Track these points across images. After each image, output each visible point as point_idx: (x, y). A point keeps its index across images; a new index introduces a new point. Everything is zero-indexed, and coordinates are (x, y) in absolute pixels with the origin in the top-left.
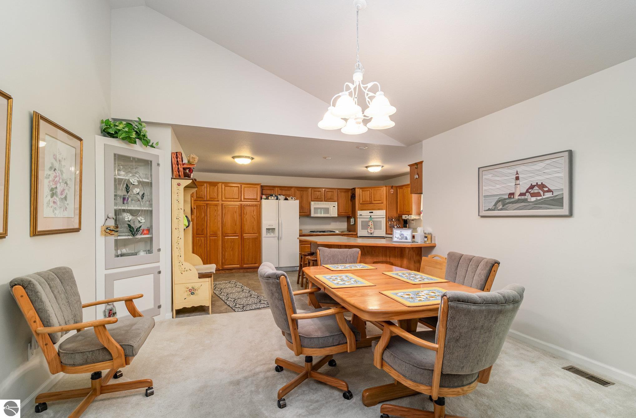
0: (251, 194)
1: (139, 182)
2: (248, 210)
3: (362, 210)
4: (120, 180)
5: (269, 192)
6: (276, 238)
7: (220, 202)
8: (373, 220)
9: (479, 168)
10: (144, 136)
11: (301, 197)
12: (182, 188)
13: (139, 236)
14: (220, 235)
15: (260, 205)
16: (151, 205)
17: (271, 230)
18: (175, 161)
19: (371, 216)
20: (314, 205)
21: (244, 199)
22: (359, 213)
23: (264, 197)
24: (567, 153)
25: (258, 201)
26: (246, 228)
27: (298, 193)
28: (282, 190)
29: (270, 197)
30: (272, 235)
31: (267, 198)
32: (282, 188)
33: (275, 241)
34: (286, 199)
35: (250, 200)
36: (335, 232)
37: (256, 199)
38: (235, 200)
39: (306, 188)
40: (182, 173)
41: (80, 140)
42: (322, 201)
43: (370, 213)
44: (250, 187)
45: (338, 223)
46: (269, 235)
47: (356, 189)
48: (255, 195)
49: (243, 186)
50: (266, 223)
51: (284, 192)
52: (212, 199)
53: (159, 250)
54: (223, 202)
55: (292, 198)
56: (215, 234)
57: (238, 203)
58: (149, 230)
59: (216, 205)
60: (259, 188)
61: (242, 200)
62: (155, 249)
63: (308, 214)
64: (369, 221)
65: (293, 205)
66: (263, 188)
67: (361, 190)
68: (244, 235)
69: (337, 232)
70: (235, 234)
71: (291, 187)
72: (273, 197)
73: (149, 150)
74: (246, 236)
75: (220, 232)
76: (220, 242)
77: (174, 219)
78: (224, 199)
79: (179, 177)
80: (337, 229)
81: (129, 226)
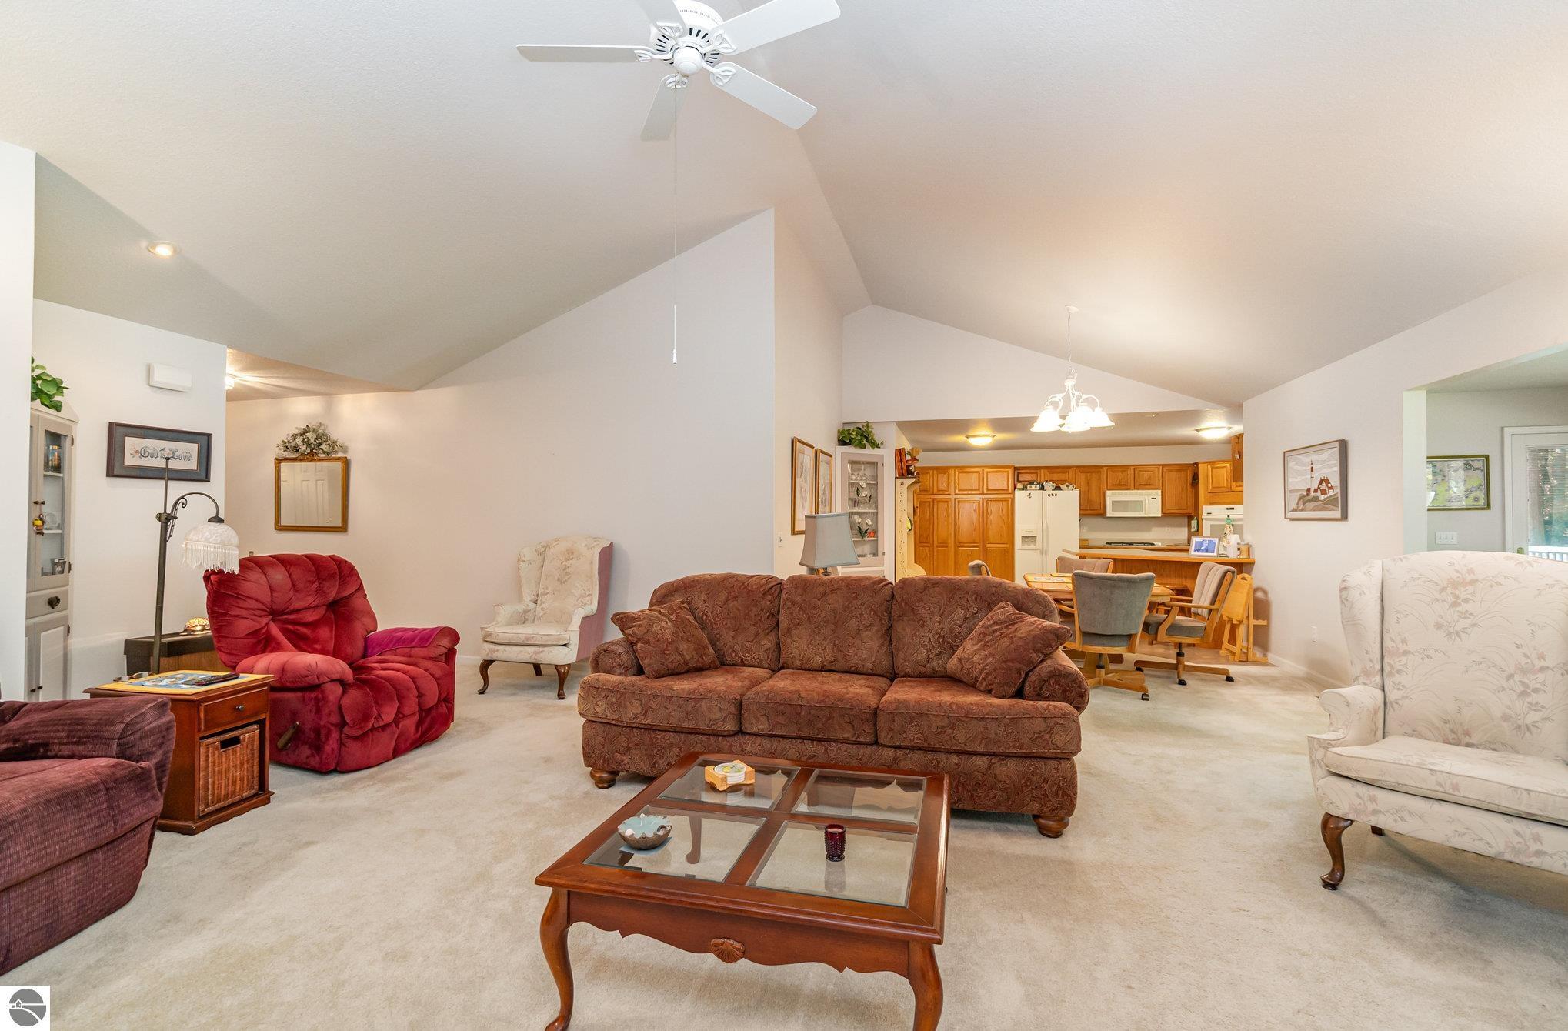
0: (999, 481)
1: (867, 484)
2: (993, 508)
3: (1212, 504)
4: (853, 484)
5: (1028, 477)
6: (1039, 552)
7: (953, 497)
8: (1234, 523)
9: (1284, 453)
10: (872, 439)
11: (1088, 483)
12: (905, 487)
13: (866, 539)
14: (953, 543)
15: (1013, 499)
16: (877, 508)
17: (1030, 538)
18: (898, 459)
19: (1229, 516)
20: (1111, 496)
21: (988, 490)
22: (1206, 509)
23: (1019, 486)
24: (1337, 444)
25: (1010, 492)
26: (992, 534)
27: (1082, 478)
28: (1053, 473)
29: (1029, 486)
30: (1032, 546)
31: (1025, 488)
32: (1051, 469)
33: (1037, 556)
34: (1057, 488)
35: (997, 492)
36: (1153, 544)
37: (1007, 490)
38: (973, 492)
39: (1097, 469)
40: (905, 471)
41: (831, 456)
42: (1129, 489)
43: (1228, 509)
44: (997, 472)
45: (1166, 528)
46: (1026, 547)
47: (1200, 465)
48: (1006, 484)
49: (985, 471)
50: (1021, 528)
51: (1055, 477)
52: (941, 492)
53: (884, 553)
54: (956, 496)
55: (1067, 486)
56: (945, 544)
57: (979, 497)
58: (875, 533)
59: (947, 501)
60: (1011, 471)
61: (985, 491)
62: (880, 553)
63: (1101, 512)
64: (1225, 526)
65: (1070, 497)
66: (1018, 470)
67: (1209, 466)
68: (988, 545)
69: (1159, 545)
70: (973, 543)
71: (1069, 468)
72: (1033, 486)
73: (877, 451)
74: (990, 547)
75: (953, 539)
76: (952, 555)
77: (898, 521)
78: (957, 492)
79: (902, 476)
80: (1159, 541)
81: (859, 528)
